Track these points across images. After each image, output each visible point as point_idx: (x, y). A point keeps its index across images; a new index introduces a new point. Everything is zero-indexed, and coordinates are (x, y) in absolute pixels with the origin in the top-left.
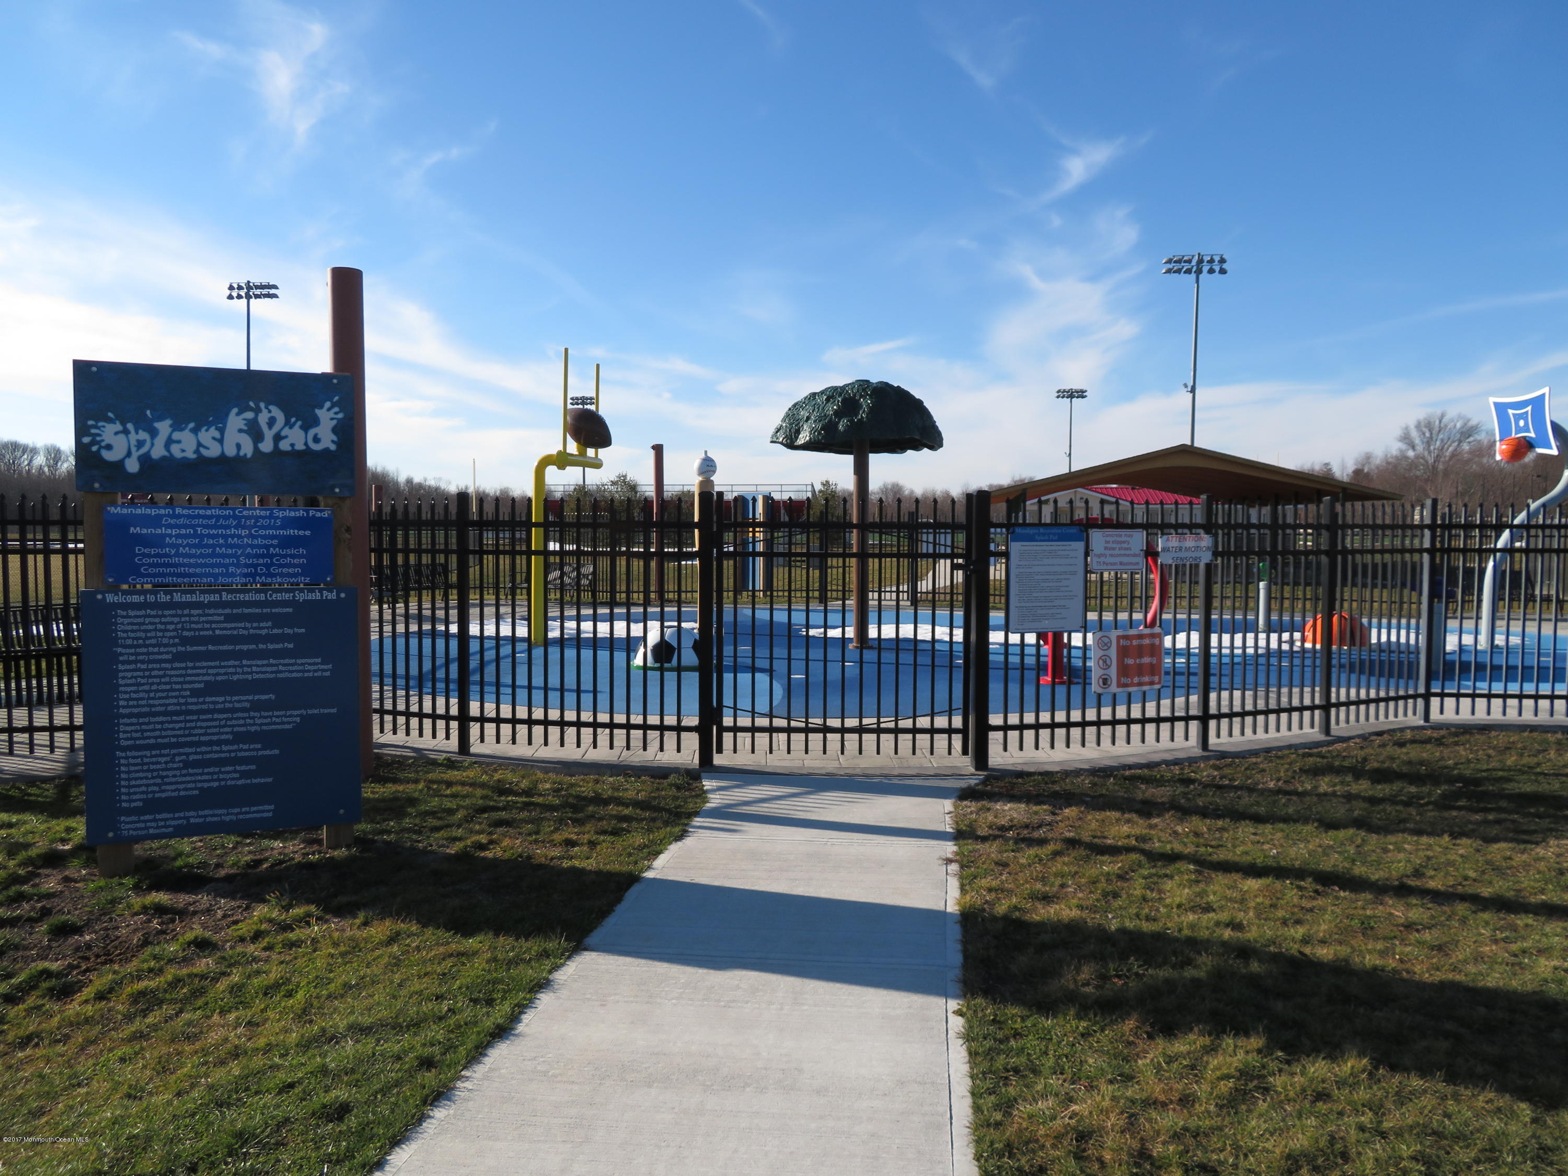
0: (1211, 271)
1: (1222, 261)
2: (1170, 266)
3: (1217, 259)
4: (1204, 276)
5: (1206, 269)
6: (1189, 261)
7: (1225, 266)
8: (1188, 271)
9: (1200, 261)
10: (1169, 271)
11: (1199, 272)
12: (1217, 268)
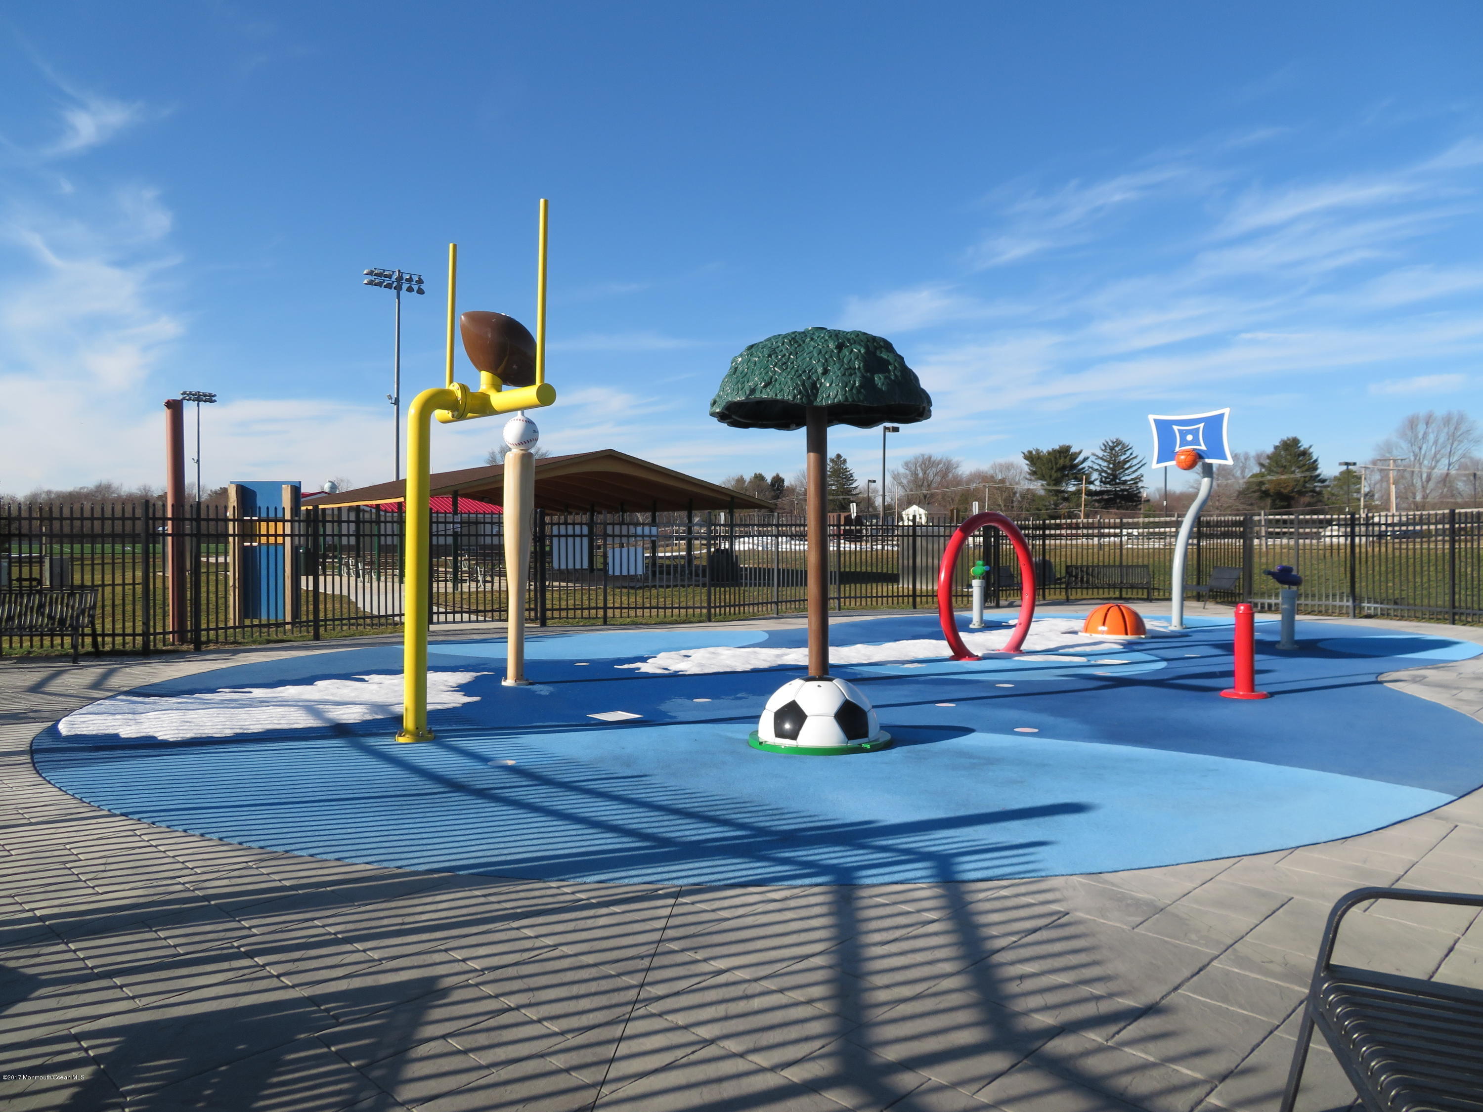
0: (410, 289)
1: (420, 281)
2: (373, 278)
3: (415, 278)
4: (403, 292)
5: (405, 286)
6: (390, 277)
7: (422, 286)
8: (389, 286)
9: (400, 278)
10: (370, 283)
11: (399, 288)
12: (416, 287)
